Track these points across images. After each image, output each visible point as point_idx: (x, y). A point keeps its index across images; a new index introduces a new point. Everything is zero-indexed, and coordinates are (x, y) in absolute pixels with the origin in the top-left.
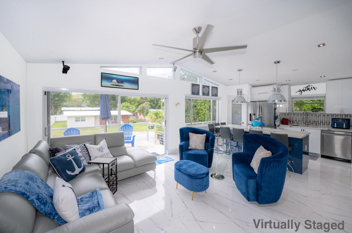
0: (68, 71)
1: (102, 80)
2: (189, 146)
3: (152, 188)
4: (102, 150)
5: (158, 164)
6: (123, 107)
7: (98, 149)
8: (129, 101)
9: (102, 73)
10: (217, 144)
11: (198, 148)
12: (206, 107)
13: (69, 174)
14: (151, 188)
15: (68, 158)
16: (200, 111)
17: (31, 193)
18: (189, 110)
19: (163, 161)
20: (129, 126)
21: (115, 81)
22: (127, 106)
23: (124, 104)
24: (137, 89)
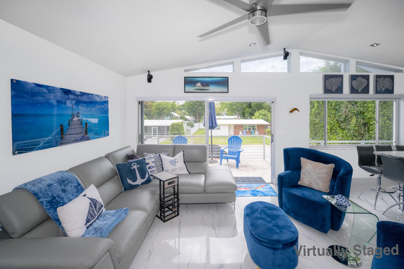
0: (152, 80)
1: (185, 86)
2: (300, 180)
3: (216, 228)
4: (174, 164)
5: (251, 195)
6: (260, 115)
7: (170, 162)
8: (267, 108)
9: (185, 77)
10: (378, 187)
11: (315, 186)
12: (385, 115)
13: (129, 183)
14: (214, 228)
15: (133, 167)
16: (372, 121)
17: (45, 195)
18: (350, 119)
19: (260, 194)
20: (238, 138)
21: (199, 84)
22: (264, 114)
23: (260, 111)
24: (227, 91)
